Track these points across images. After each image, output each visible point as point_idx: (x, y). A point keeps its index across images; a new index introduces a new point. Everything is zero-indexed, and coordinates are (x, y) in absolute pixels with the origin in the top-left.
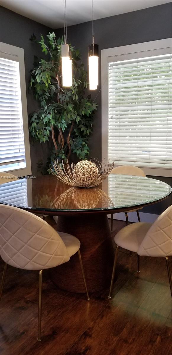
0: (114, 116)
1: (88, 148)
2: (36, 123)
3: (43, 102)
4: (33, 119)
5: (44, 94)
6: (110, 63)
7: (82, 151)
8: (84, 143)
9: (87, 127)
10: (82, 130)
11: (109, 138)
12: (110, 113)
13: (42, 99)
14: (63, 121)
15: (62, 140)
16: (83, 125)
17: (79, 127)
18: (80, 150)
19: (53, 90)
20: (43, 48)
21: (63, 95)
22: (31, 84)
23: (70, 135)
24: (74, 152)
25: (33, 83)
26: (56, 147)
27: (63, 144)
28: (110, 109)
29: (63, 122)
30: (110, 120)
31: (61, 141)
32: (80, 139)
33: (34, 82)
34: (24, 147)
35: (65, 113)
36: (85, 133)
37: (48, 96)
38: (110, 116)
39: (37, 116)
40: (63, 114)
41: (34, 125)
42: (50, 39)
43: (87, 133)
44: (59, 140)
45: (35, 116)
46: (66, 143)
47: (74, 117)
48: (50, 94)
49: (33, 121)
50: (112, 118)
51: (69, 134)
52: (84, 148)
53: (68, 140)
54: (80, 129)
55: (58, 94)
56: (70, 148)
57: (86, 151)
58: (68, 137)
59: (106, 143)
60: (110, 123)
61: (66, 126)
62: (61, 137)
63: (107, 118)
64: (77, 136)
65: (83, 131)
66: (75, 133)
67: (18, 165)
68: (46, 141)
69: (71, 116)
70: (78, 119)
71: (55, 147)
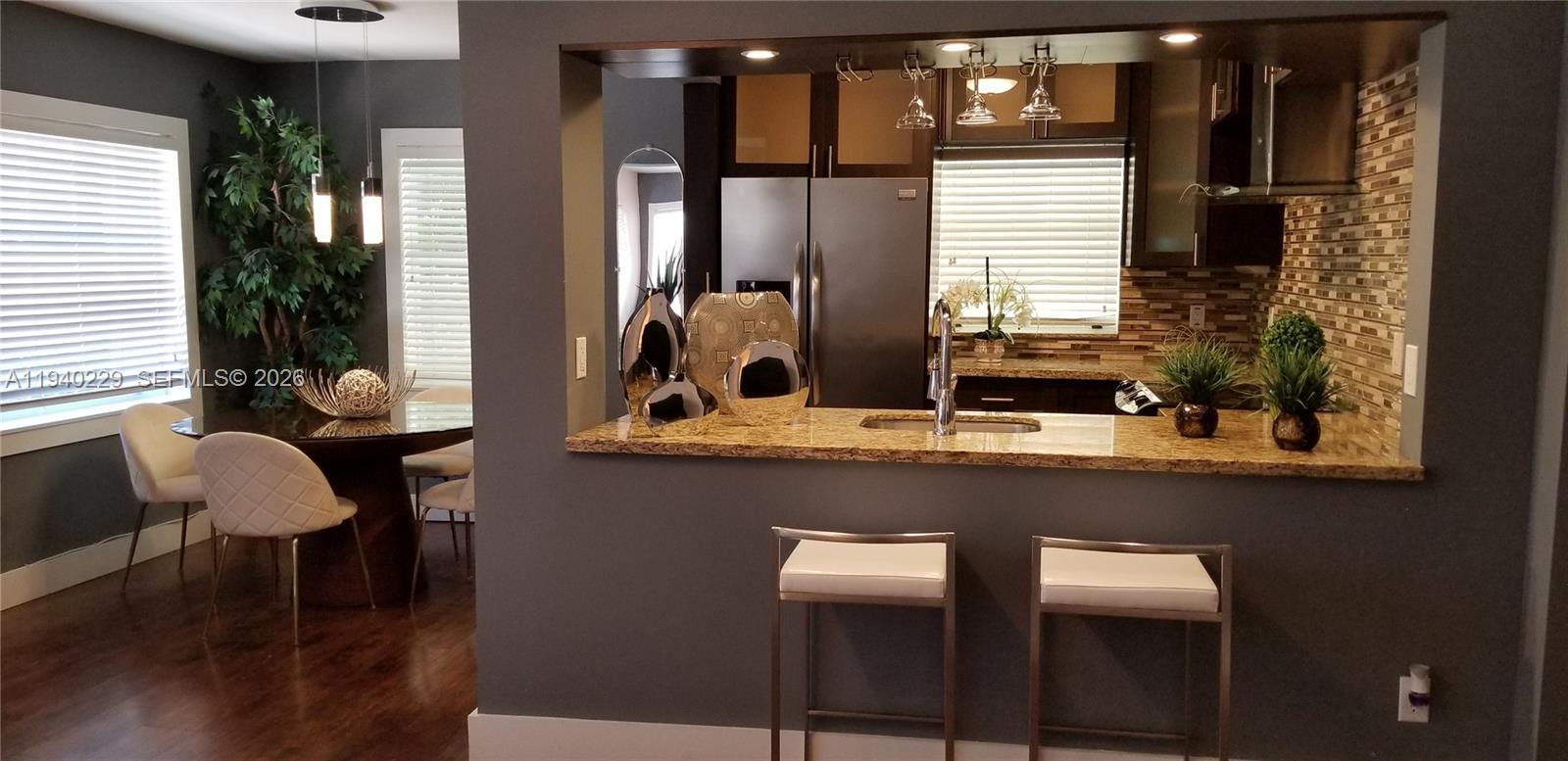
0: (417, 276)
1: (355, 350)
2: (221, 291)
3: (236, 241)
4: (212, 282)
5: (238, 223)
6: (403, 161)
7: (339, 356)
8: (344, 338)
9: (350, 299)
10: (336, 307)
11: (408, 325)
12: (407, 268)
13: (232, 235)
14: (294, 289)
15: (286, 330)
16: (340, 295)
17: (331, 299)
18: (335, 355)
19: (264, 216)
20: (241, 127)
21: (290, 230)
22: (208, 202)
23: (307, 320)
24: (319, 358)
25: (211, 198)
26: (270, 349)
27: (289, 340)
28: (406, 260)
29: (292, 290)
30: (407, 284)
31: (282, 333)
32: (332, 328)
33: (215, 196)
34: (186, 347)
35: (299, 271)
36: (344, 314)
37: (247, 227)
38: (407, 276)
39: (225, 275)
40: (294, 271)
41: (216, 295)
42: (260, 108)
43: (350, 315)
44: (277, 331)
45: (217, 275)
46: (294, 338)
47: (318, 281)
48: (253, 224)
49: (209, 287)
50: (412, 281)
51: (304, 317)
52: (346, 349)
53: (301, 330)
54: (334, 303)
55: (276, 224)
56: (305, 350)
57: (350, 357)
58: (302, 325)
59: (400, 336)
60: (407, 293)
61: (300, 299)
62: (281, 325)
63: (400, 279)
64: (324, 320)
65: (340, 309)
66: (318, 313)
67: (167, 393)
68: (251, 333)
69: (313, 276)
70: (329, 284)
71: (266, 348)
